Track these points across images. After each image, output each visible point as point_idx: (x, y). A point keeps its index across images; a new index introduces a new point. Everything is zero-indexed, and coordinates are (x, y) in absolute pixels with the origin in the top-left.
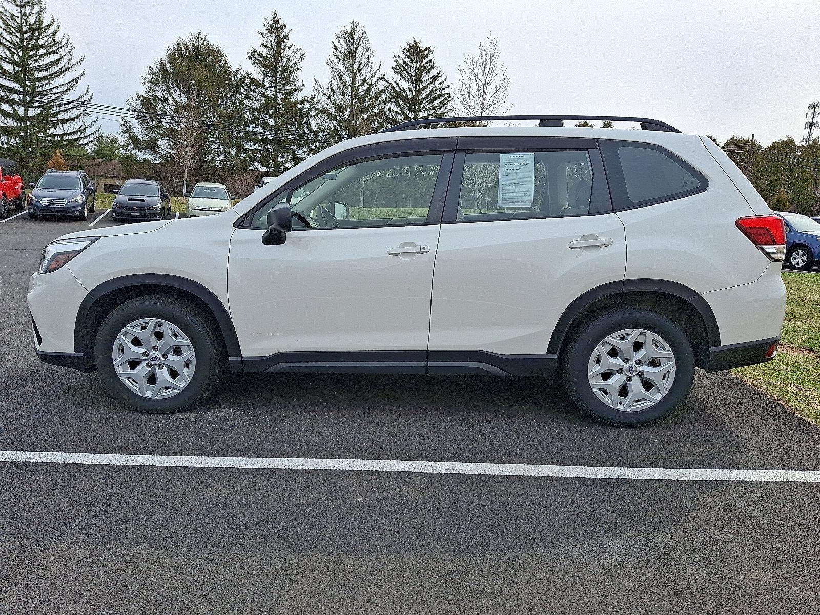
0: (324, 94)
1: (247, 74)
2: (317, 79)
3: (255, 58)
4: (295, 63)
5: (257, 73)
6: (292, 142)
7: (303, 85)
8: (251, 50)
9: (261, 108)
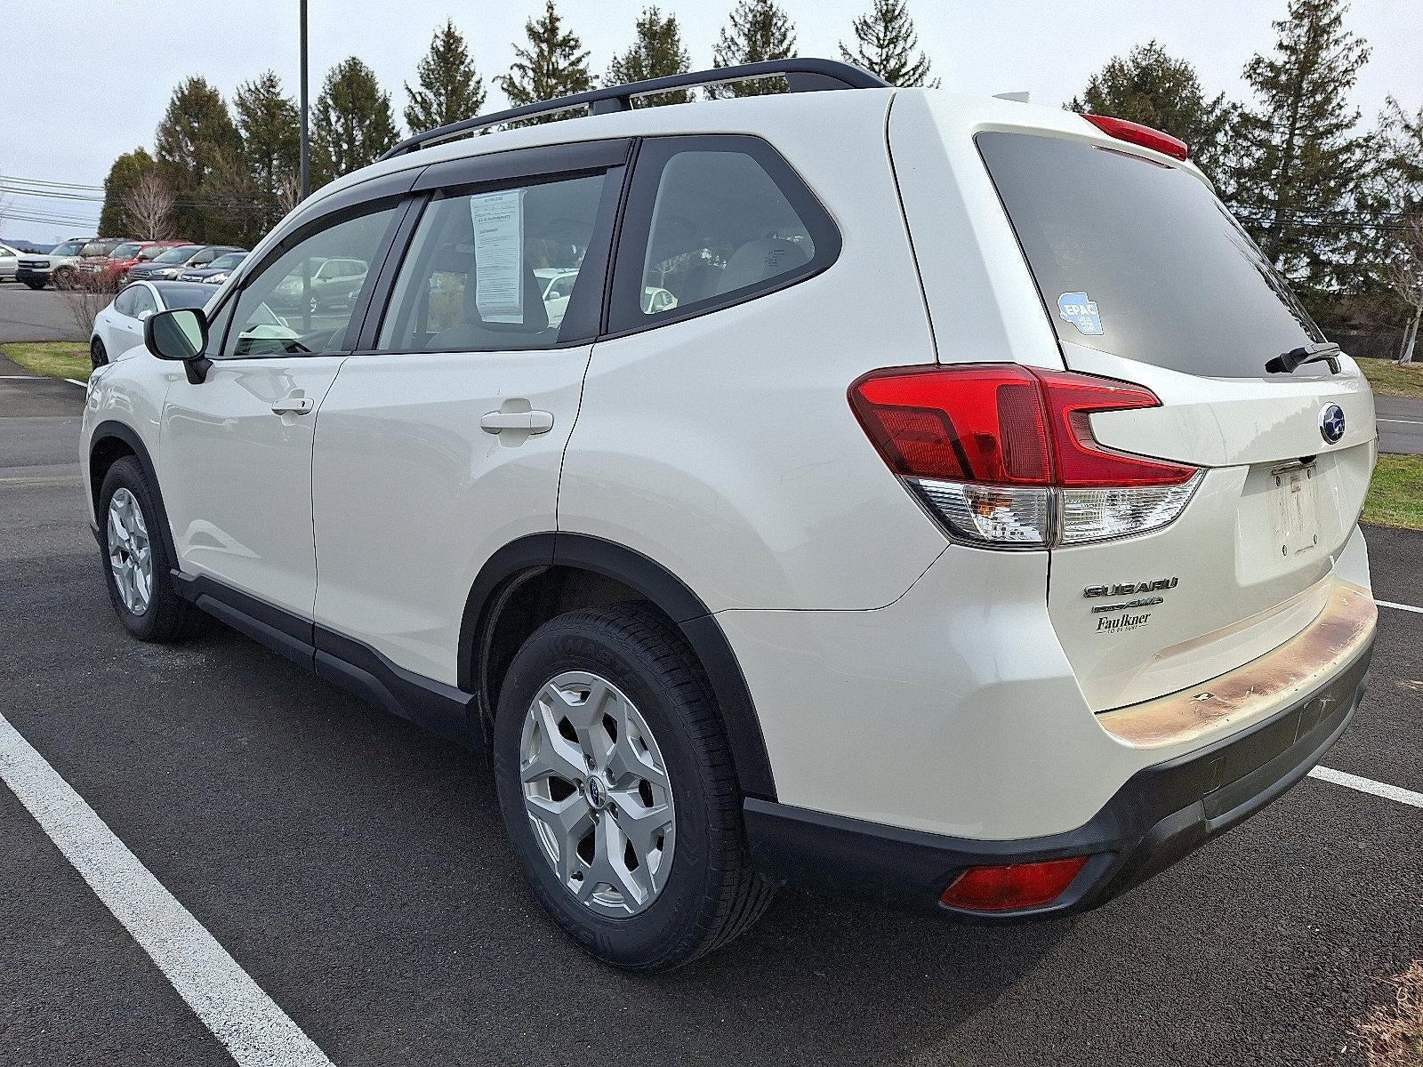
0: (1407, 127)
1: (1234, 107)
2: (1394, 97)
3: (1259, 74)
4: (1346, 71)
5: (1256, 103)
6: (1316, 232)
7: (1358, 113)
8: (1251, 59)
9: (1255, 169)
